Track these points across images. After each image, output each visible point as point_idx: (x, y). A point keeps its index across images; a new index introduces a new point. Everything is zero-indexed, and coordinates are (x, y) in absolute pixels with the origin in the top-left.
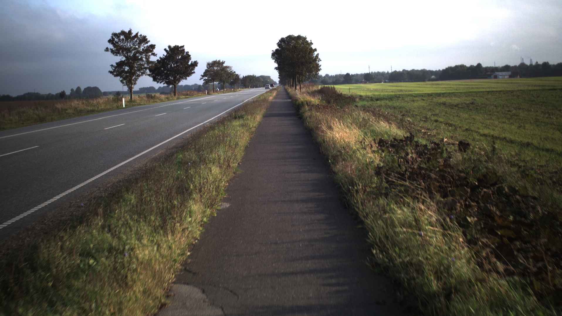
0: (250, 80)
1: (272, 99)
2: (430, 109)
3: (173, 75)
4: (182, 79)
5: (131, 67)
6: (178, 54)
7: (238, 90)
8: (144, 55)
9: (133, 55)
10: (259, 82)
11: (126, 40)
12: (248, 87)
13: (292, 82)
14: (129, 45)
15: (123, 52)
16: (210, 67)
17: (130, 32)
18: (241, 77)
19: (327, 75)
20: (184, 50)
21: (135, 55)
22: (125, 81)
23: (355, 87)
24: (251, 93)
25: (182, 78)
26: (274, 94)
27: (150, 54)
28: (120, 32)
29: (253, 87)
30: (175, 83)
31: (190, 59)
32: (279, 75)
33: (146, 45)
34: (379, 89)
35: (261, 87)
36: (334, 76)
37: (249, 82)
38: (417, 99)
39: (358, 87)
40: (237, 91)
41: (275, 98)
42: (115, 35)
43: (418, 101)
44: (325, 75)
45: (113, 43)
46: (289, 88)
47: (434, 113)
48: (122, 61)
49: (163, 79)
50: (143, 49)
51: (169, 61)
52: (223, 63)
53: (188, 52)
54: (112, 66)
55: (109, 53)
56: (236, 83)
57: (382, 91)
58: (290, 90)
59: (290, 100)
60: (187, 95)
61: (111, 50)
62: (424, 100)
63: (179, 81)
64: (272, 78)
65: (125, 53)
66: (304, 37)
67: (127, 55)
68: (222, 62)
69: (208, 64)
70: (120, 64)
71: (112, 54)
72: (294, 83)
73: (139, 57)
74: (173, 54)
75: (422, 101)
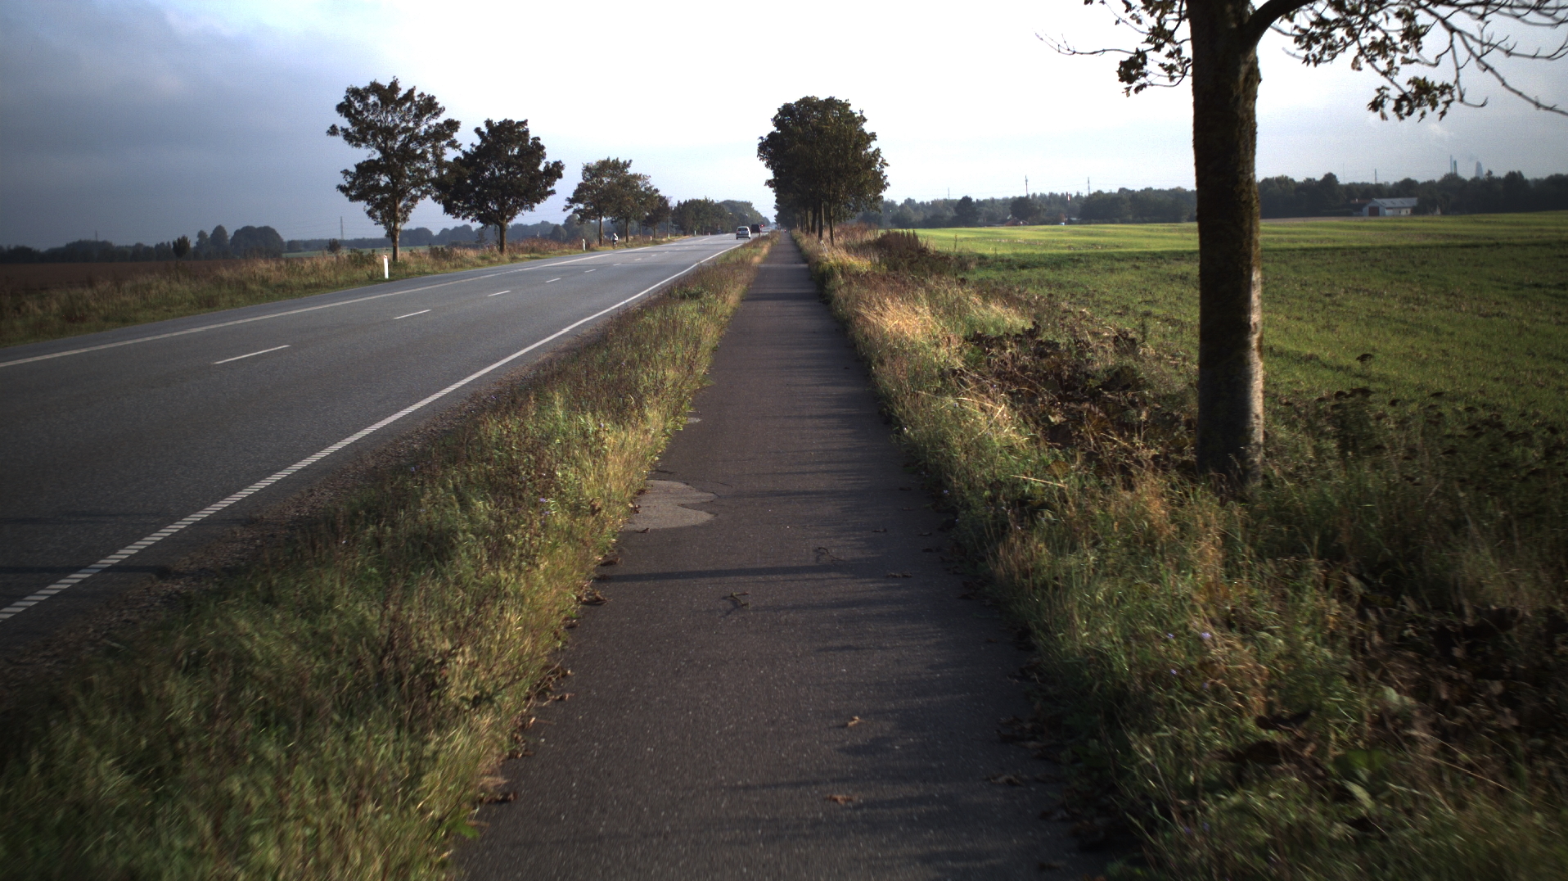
0: (698, 212)
1: (761, 263)
2: (1145, 290)
3: (497, 199)
4: (521, 209)
5: (396, 176)
6: (510, 142)
7: (664, 240)
8: (429, 145)
9: (402, 145)
10: (721, 217)
11: (382, 107)
12: (692, 233)
13: (810, 218)
14: (390, 119)
15: (374, 137)
16: (593, 176)
17: (394, 87)
18: (673, 203)
19: (909, 202)
20: (526, 133)
21: (405, 145)
22: (378, 213)
23: (979, 236)
24: (701, 247)
25: (522, 206)
26: (765, 251)
27: (444, 143)
28: (367, 84)
29: (704, 231)
30: (503, 217)
31: (544, 158)
32: (777, 201)
33: (433, 122)
34: (1040, 241)
35: (726, 232)
36: (928, 203)
37: (694, 219)
38: (1123, 264)
39: (987, 235)
40: (663, 242)
41: (766, 260)
42: (354, 92)
43: (1122, 269)
44: (903, 202)
45: (348, 114)
46: (803, 235)
47: (1149, 298)
48: (373, 160)
49: (471, 209)
50: (426, 132)
51: (488, 162)
52: (626, 165)
53: (539, 139)
54: (346, 172)
55: (339, 139)
56: (659, 221)
57: (1046, 245)
58: (807, 242)
59: (805, 266)
60: (533, 251)
61: (345, 130)
62: (1138, 268)
63: (513, 215)
64: (756, 207)
65: (379, 140)
66: (844, 101)
67: (386, 144)
68: (625, 162)
69: (587, 169)
70: (366, 169)
71: (347, 142)
72: (817, 221)
73: (415, 150)
74: (498, 143)
75: (1133, 271)
